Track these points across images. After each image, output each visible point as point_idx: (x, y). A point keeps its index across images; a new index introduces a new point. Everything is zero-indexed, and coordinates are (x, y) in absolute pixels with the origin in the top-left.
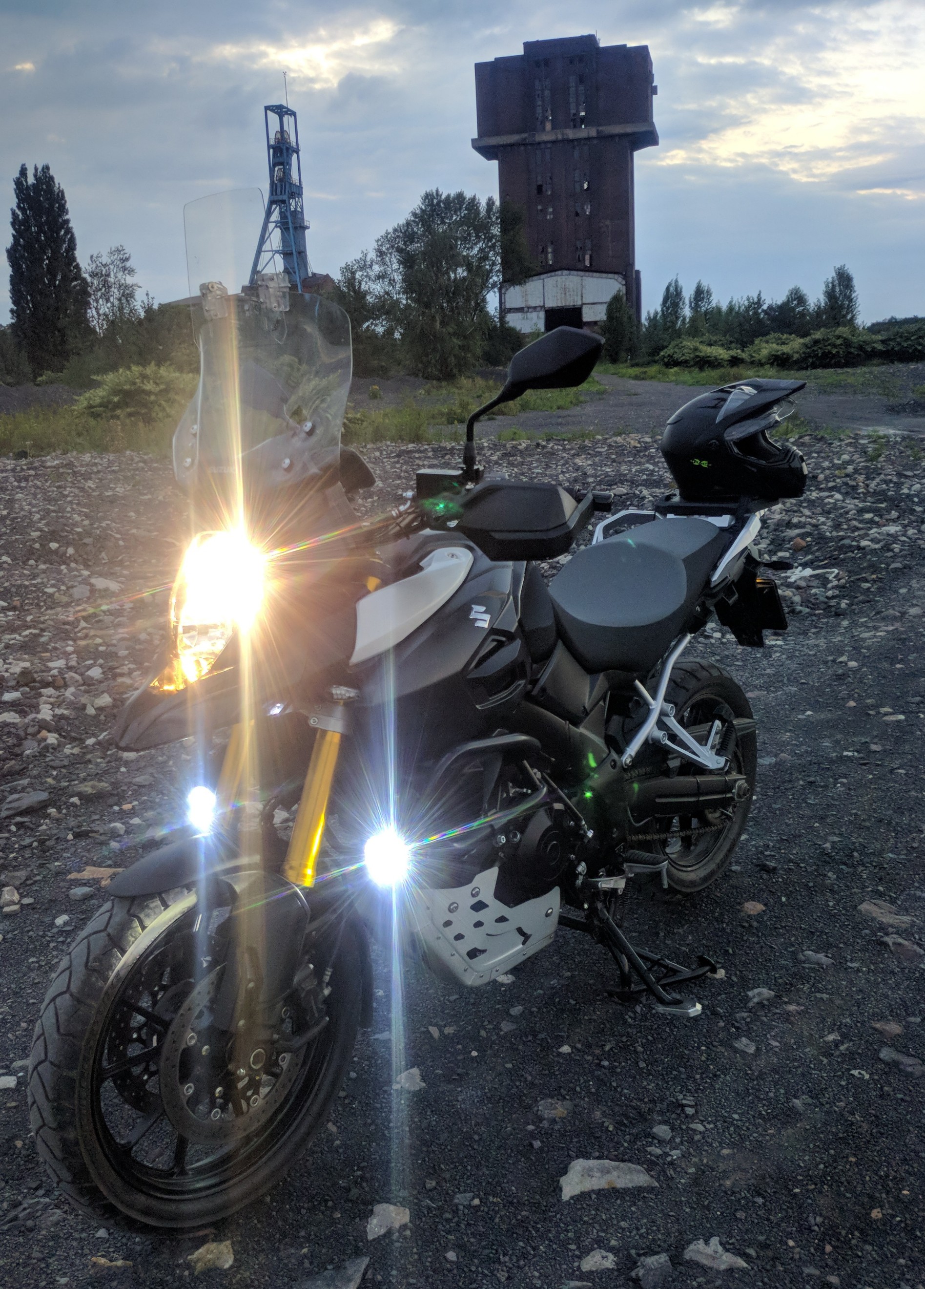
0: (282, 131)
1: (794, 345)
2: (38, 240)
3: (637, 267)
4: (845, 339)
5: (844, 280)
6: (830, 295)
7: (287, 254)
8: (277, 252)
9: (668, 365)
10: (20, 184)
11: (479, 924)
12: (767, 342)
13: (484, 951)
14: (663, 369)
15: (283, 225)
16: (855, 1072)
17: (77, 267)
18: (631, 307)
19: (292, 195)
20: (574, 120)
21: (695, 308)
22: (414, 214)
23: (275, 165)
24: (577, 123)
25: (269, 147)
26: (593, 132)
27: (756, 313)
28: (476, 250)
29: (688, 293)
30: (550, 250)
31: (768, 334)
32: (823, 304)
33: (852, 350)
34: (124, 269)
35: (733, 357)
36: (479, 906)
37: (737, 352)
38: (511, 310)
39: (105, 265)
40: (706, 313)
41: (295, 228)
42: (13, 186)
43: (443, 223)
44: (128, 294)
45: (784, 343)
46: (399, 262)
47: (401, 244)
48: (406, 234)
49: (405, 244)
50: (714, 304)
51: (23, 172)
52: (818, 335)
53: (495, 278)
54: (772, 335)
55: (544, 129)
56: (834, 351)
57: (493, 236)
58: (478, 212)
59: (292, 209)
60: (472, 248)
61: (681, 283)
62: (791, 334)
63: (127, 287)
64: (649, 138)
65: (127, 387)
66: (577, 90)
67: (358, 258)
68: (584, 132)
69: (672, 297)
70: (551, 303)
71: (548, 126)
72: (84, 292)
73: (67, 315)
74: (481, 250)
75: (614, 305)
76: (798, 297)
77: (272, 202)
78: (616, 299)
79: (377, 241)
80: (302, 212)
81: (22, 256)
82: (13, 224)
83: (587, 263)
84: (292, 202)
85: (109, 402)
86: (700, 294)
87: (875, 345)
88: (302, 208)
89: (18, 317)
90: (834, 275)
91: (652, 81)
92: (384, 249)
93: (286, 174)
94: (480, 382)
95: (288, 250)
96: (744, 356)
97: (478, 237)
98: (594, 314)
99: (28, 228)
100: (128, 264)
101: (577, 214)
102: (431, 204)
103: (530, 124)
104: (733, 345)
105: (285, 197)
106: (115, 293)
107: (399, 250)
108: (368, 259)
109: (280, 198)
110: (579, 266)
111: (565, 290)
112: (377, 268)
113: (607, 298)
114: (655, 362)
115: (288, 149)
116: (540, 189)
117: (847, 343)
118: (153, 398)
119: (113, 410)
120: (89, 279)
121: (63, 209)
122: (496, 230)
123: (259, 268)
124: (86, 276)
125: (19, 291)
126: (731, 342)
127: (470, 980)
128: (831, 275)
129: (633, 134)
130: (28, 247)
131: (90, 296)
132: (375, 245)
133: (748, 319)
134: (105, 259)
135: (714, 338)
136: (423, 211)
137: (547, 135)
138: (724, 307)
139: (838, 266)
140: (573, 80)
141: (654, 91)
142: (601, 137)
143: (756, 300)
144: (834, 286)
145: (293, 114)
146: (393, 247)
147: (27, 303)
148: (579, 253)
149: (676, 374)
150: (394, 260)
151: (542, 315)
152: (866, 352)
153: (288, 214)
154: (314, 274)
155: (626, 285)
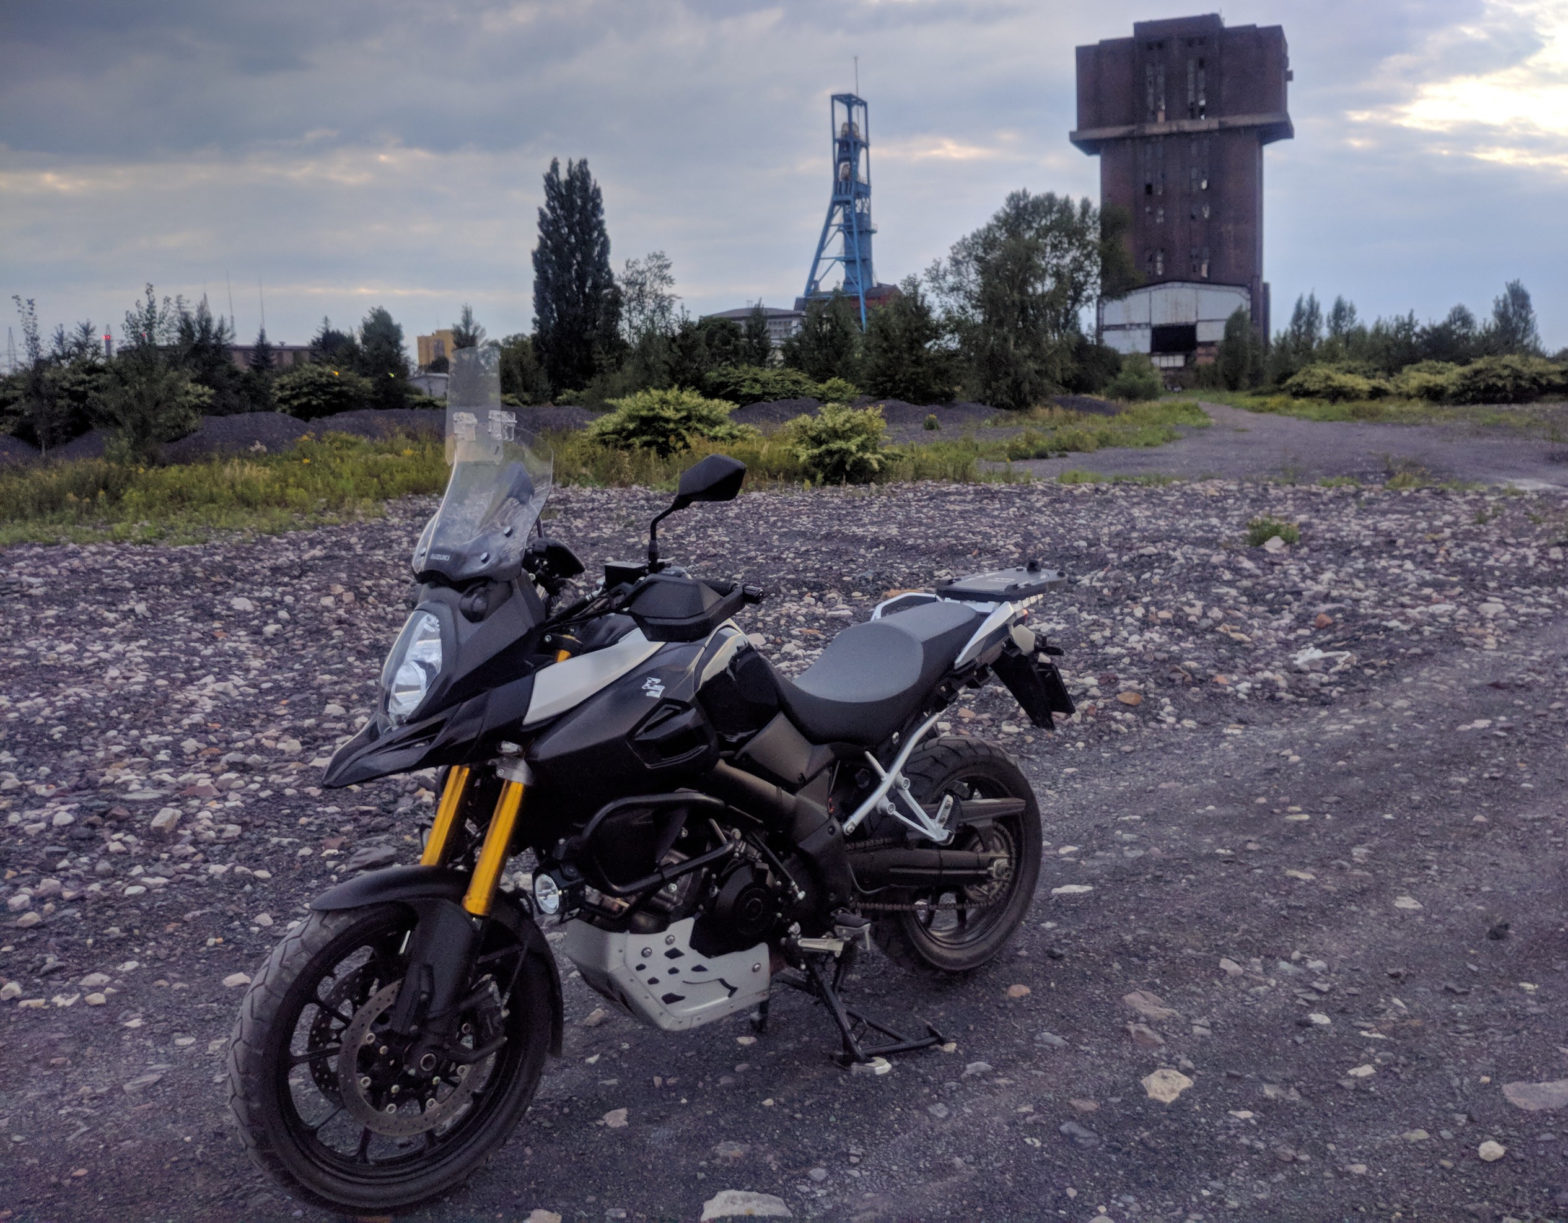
0: (850, 123)
1: (1450, 375)
2: (567, 242)
3: (1266, 278)
4: (1513, 369)
5: (1518, 298)
6: (1502, 316)
7: (849, 262)
8: (837, 259)
9: (1296, 395)
10: (551, 182)
11: (673, 971)
12: (1419, 370)
13: (682, 998)
14: (1290, 400)
15: (847, 229)
16: (1028, 1141)
17: (609, 273)
18: (1258, 325)
19: (858, 195)
20: (1192, 110)
21: (1336, 329)
22: (997, 218)
23: (841, 160)
24: (1194, 112)
25: (835, 140)
26: (1214, 124)
27: (1408, 337)
28: (1067, 260)
29: (1326, 310)
30: (1159, 258)
31: (1420, 361)
32: (1493, 327)
33: (1523, 383)
34: (663, 278)
35: (1374, 388)
36: (673, 954)
37: (1380, 382)
38: (1109, 328)
39: (643, 272)
40: (1348, 334)
41: (861, 233)
42: (543, 182)
43: (1030, 228)
44: (663, 306)
45: (1439, 373)
46: (978, 272)
47: (980, 253)
48: (987, 240)
49: (985, 251)
50: (1357, 323)
51: (555, 166)
52: (1479, 364)
53: (1090, 292)
54: (1425, 363)
55: (1155, 120)
56: (1500, 384)
57: (1089, 243)
58: (1072, 216)
59: (858, 210)
60: (1063, 257)
61: (1317, 298)
62: (1447, 361)
63: (663, 298)
64: (1282, 130)
65: (644, 413)
66: (1196, 76)
67: (929, 267)
68: (1204, 123)
69: (1305, 316)
70: (1159, 320)
71: (1161, 117)
72: (616, 302)
73: (595, 327)
74: (1074, 259)
75: (1235, 323)
76: (1462, 317)
77: (834, 203)
78: (1238, 317)
79: (952, 248)
80: (869, 215)
81: (549, 261)
82: (541, 225)
83: (1204, 274)
84: (858, 202)
85: (623, 429)
86: (1340, 312)
87: (1552, 377)
88: (869, 209)
89: (541, 328)
90: (1506, 291)
91: (1287, 66)
92: (960, 257)
93: (853, 171)
94: (1059, 411)
95: (850, 256)
96: (1389, 386)
97: (1070, 243)
98: (1210, 332)
99: (557, 230)
100: (666, 272)
101: (1193, 217)
102: (1017, 207)
103: (1139, 113)
104: (1379, 373)
105: (850, 198)
106: (650, 304)
107: (978, 259)
108: (941, 268)
109: (845, 198)
110: (1193, 276)
111: (1177, 305)
112: (951, 279)
113: (1227, 314)
114: (1282, 391)
115: (855, 143)
116: (1149, 189)
117: (1517, 375)
118: (671, 426)
119: (627, 438)
120: (623, 288)
121: (597, 208)
122: (1093, 236)
123: (817, 278)
124: (619, 283)
125: (544, 298)
126: (1376, 370)
127: (666, 1023)
128: (1502, 292)
129: (1262, 126)
130: (557, 249)
131: (622, 305)
132: (950, 253)
133: (1397, 344)
134: (641, 267)
135: (1354, 364)
136: (1007, 214)
137: (1160, 126)
138: (1370, 327)
139: (1511, 281)
140: (1191, 66)
141: (1289, 76)
142: (1225, 130)
143: (1407, 320)
144: (1505, 306)
145: (864, 104)
146: (970, 255)
147: (552, 312)
148: (1195, 262)
149: (1302, 407)
150: (972, 270)
151: (1148, 333)
152: (1540, 385)
153: (853, 217)
154: (880, 285)
155: (1251, 299)
